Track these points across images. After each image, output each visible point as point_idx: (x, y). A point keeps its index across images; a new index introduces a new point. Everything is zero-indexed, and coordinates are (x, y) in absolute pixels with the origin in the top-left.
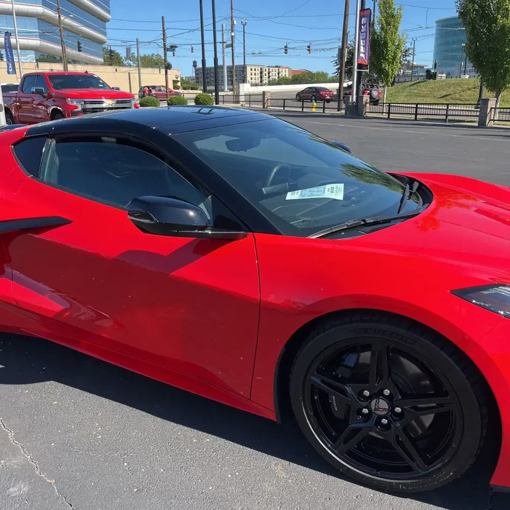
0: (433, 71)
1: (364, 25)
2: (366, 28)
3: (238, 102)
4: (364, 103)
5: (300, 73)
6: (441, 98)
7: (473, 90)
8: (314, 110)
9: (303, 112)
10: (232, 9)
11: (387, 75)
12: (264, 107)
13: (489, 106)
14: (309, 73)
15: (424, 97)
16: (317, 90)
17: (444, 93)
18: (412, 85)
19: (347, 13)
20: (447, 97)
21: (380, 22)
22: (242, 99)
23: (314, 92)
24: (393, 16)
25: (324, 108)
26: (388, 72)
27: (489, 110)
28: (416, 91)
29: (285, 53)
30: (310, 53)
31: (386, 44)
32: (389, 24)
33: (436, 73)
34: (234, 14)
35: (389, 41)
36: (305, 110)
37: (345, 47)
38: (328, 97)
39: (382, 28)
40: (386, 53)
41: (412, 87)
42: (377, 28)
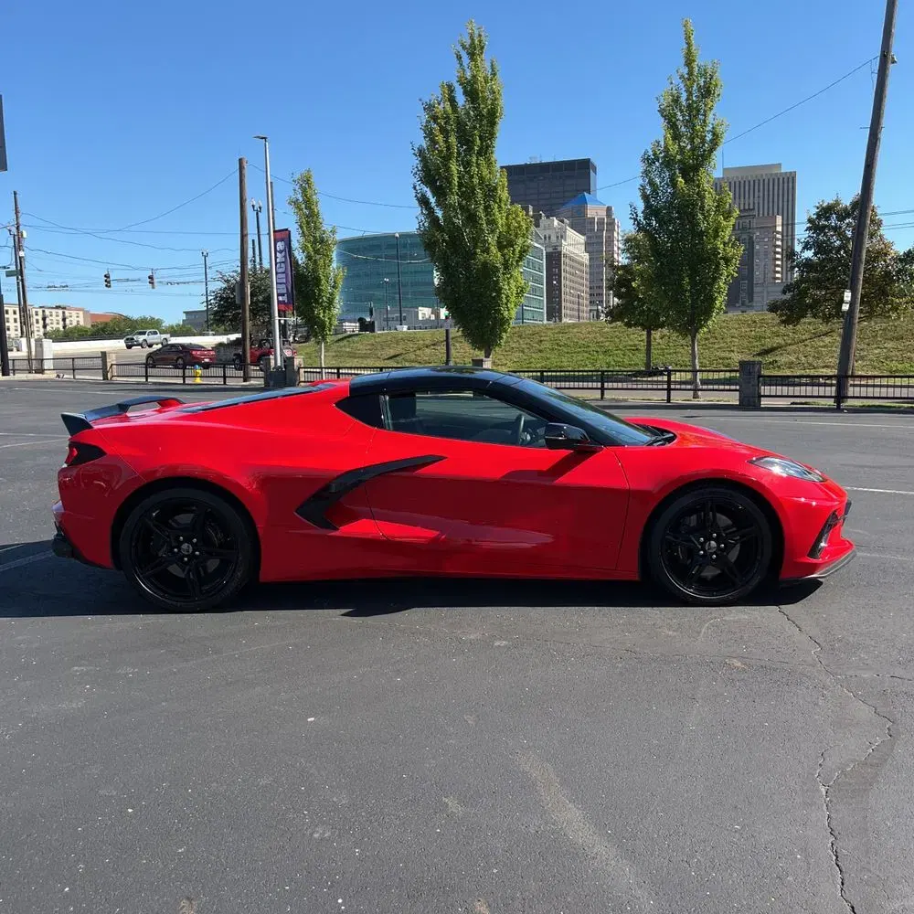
0: (368, 319)
1: (281, 252)
2: (285, 256)
3: (41, 371)
4: (296, 368)
5: (108, 320)
6: (388, 359)
7: (432, 347)
8: (198, 380)
9: (184, 384)
10: (17, 212)
11: (322, 326)
12: (105, 377)
14: (126, 319)
15: (362, 357)
16: (186, 349)
17: (392, 352)
18: (339, 340)
19: (245, 233)
20: (397, 358)
21: (304, 249)
22: (48, 364)
23: (181, 352)
24: (322, 241)
25: (225, 377)
26: (324, 321)
28: (348, 350)
29: (106, 286)
30: (153, 288)
31: (317, 281)
32: (317, 252)
33: (373, 322)
34: (20, 220)
35: (322, 277)
36: (188, 381)
37: (246, 280)
38: (207, 360)
39: (309, 257)
40: (320, 295)
41: (341, 344)
42: (300, 257)
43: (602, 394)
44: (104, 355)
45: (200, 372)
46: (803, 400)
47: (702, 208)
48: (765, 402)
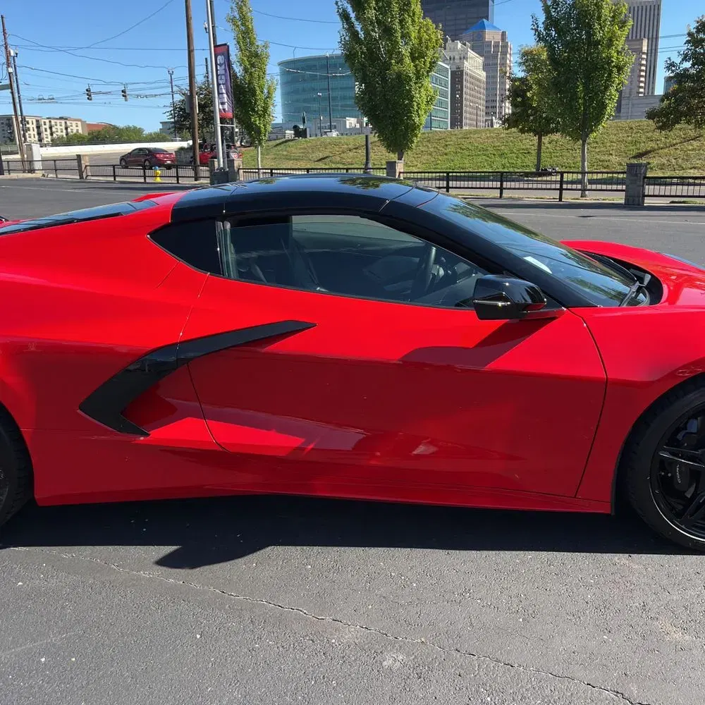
0: (301, 127)
1: (221, 65)
2: (225, 70)
3: (32, 171)
4: (236, 169)
5: (101, 129)
6: (318, 161)
7: (354, 151)
8: (158, 180)
9: (145, 183)
10: (5, 33)
11: (259, 132)
12: (81, 177)
13: (398, 171)
14: (115, 128)
15: (296, 160)
16: (152, 153)
17: (321, 156)
18: (277, 145)
19: (191, 48)
20: (326, 160)
21: (241, 62)
22: (38, 166)
23: (146, 155)
24: (257, 55)
25: (178, 177)
26: (260, 128)
27: (397, 174)
28: (285, 153)
29: (88, 98)
30: (126, 100)
31: (253, 92)
32: (253, 65)
33: (306, 129)
34: (9, 41)
35: (257, 88)
36: (148, 180)
37: (194, 94)
38: (169, 162)
39: (246, 70)
40: (255, 103)
41: (279, 148)
42: (238, 70)
43: (501, 193)
44: (79, 157)
45: (159, 172)
46: (682, 199)
47: (599, 18)
48: (648, 202)
